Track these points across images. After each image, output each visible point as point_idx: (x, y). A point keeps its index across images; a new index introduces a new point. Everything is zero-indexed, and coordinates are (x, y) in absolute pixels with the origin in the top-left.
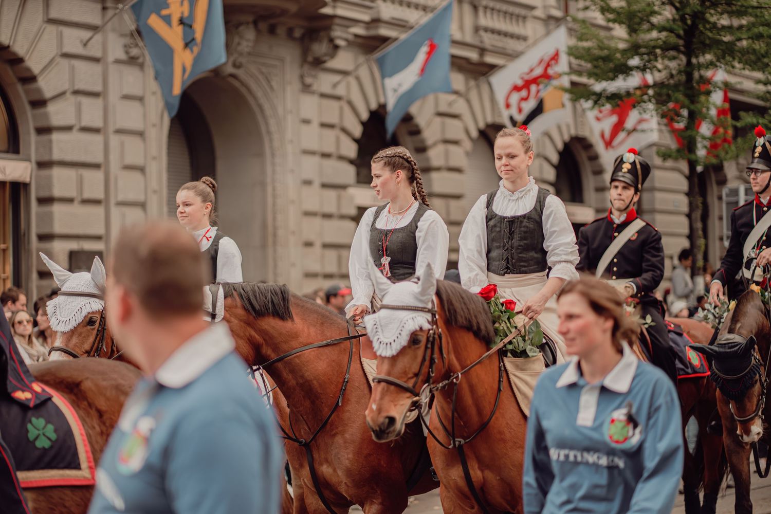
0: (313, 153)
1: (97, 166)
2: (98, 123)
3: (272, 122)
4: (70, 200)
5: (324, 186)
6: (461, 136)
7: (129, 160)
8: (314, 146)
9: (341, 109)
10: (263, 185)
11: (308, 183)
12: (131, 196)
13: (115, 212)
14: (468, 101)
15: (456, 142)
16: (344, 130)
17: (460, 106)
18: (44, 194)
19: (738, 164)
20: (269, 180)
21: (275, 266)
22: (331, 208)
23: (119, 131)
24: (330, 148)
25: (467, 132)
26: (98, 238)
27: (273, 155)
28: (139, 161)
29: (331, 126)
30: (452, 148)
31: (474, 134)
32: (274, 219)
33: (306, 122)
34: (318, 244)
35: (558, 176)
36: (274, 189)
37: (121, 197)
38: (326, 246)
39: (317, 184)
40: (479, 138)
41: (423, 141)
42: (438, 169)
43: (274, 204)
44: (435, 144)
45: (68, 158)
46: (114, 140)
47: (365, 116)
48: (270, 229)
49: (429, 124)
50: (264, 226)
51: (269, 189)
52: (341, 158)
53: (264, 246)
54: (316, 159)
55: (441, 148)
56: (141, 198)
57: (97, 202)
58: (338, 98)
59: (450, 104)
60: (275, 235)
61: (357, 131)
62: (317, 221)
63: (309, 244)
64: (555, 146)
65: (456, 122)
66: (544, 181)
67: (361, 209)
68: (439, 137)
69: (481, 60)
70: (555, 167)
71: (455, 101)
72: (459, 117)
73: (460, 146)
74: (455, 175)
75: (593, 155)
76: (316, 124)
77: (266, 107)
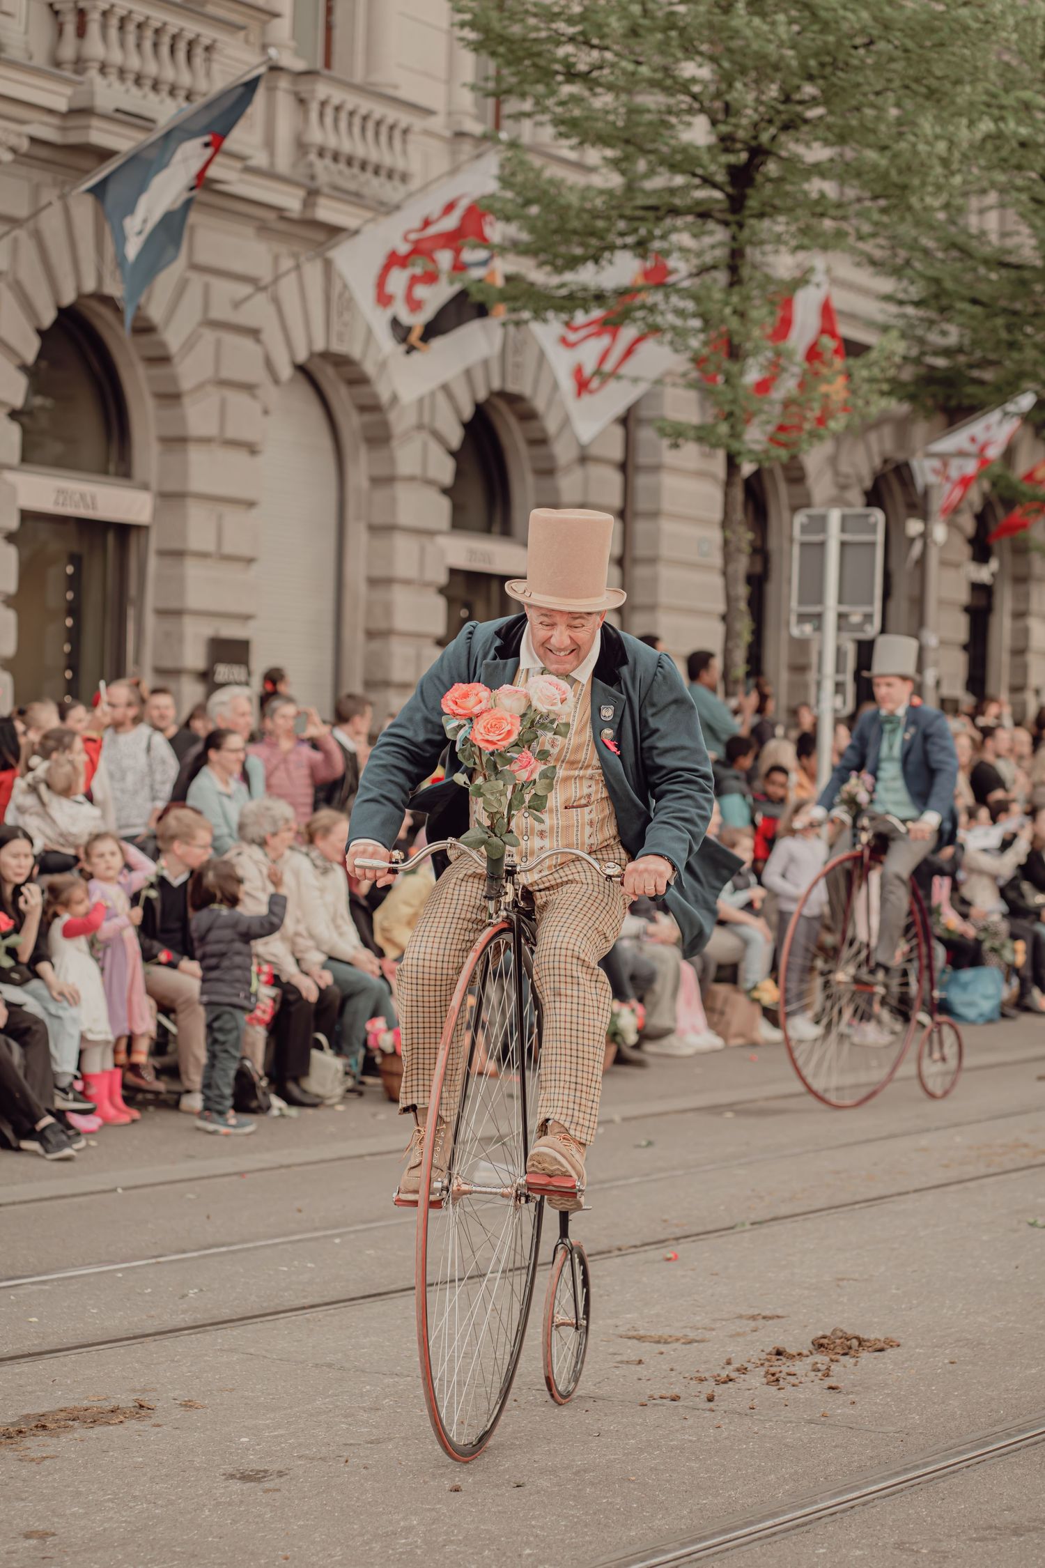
6: (257, 374)
14: (276, 301)
15: (248, 388)
17: (258, 311)
19: (836, 473)
25: (269, 364)
30: (237, 399)
31: (286, 371)
35: (459, 473)
40: (292, 380)
41: (174, 379)
42: (204, 441)
44: (200, 386)
47: (48, 317)
49: (190, 344)
55: (214, 396)
59: (237, 305)
61: (30, 349)
64: (457, 411)
65: (247, 343)
66: (429, 482)
67: (27, 516)
68: (208, 372)
69: (308, 215)
70: (453, 454)
71: (248, 298)
72: (254, 333)
73: (254, 396)
74: (239, 458)
75: (538, 435)
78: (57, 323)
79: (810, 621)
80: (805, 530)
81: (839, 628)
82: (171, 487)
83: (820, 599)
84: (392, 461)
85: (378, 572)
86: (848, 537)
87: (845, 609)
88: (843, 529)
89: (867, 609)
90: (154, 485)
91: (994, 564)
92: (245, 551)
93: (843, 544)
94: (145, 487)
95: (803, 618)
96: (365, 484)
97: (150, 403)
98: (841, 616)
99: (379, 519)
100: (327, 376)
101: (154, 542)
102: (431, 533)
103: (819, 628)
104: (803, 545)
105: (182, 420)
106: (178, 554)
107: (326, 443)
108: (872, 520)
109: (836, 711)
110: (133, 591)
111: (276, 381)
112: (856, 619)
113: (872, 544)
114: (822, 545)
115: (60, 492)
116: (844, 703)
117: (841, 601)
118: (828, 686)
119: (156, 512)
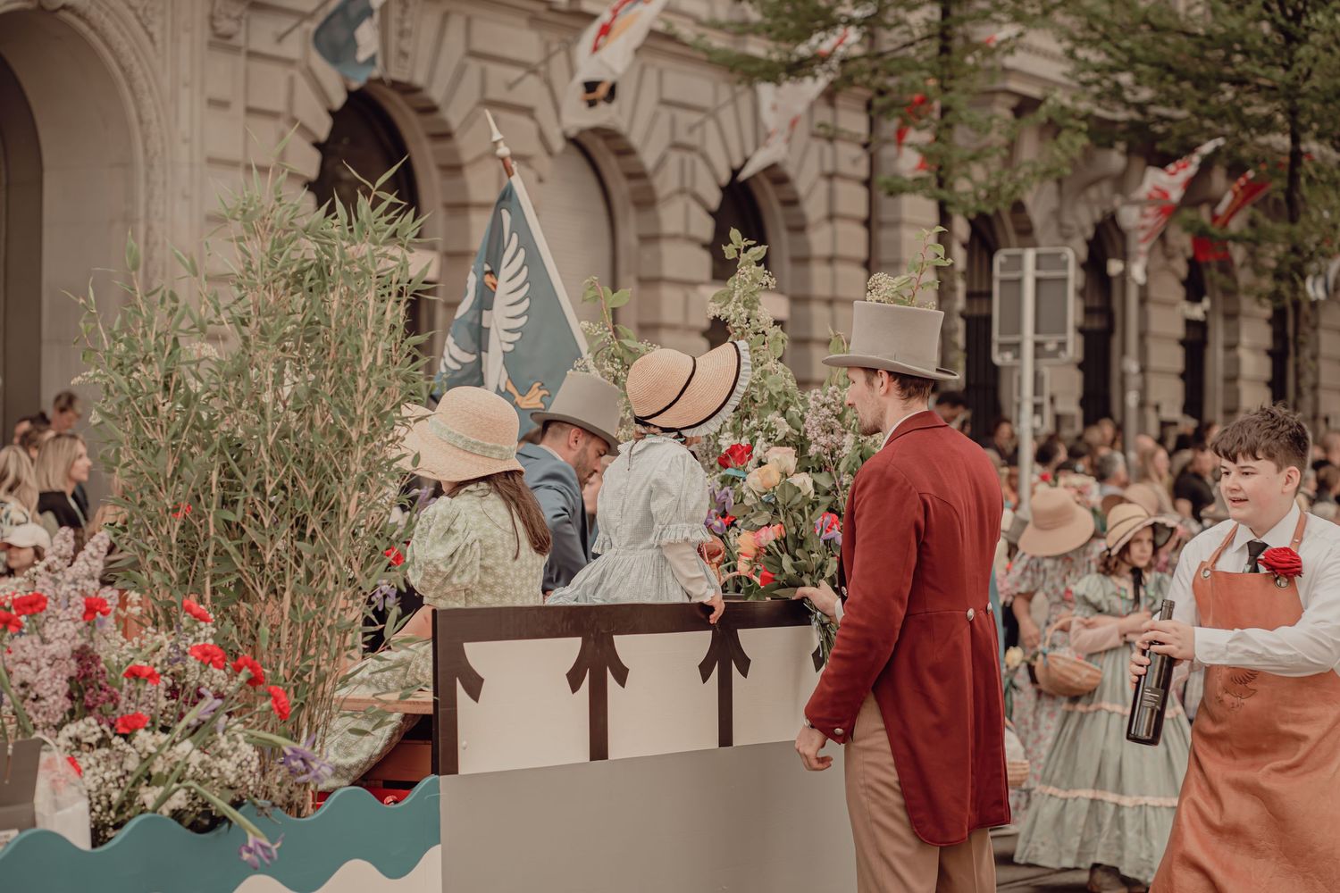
0: (231, 164)
3: (148, 101)
6: (533, 147)
8: (236, 154)
9: (291, 80)
10: (129, 220)
11: (216, 220)
14: (549, 83)
15: (524, 159)
16: (297, 124)
17: (531, 91)
20: (142, 213)
24: (263, 156)
25: (542, 137)
27: (150, 166)
29: (272, 115)
31: (558, 144)
33: (219, 104)
35: (719, 230)
36: (149, 229)
40: (564, 152)
41: (455, 153)
42: (485, 206)
43: (149, 258)
44: (479, 159)
47: (339, 100)
49: (469, 121)
52: (290, 176)
54: (238, 176)
55: (491, 167)
58: (289, 62)
59: (511, 86)
61: (323, 128)
64: (716, 176)
65: (523, 121)
66: (691, 239)
68: (487, 146)
69: (574, 7)
70: (712, 214)
71: (520, 80)
72: (528, 111)
73: (529, 166)
75: (789, 197)
76: (238, 108)
77: (138, 72)
78: (347, 104)
79: (1010, 350)
80: (1003, 267)
81: (1036, 356)
82: (455, 247)
83: (1017, 329)
84: (657, 221)
85: (648, 319)
86: (1042, 274)
87: (1041, 338)
88: (1038, 267)
89: (1060, 338)
90: (441, 247)
91: (1206, 303)
93: (1038, 281)
94: (433, 247)
95: (1004, 347)
96: (634, 241)
97: (436, 175)
98: (1038, 345)
99: (647, 272)
100: (598, 147)
101: (441, 295)
102: (693, 284)
103: (1018, 356)
104: (1003, 282)
105: (464, 188)
107: (600, 207)
108: (1064, 258)
109: (1035, 430)
111: (550, 153)
112: (1051, 347)
113: (1064, 280)
114: (1019, 282)
116: (1042, 422)
117: (1037, 331)
118: (1027, 408)
119: (442, 270)
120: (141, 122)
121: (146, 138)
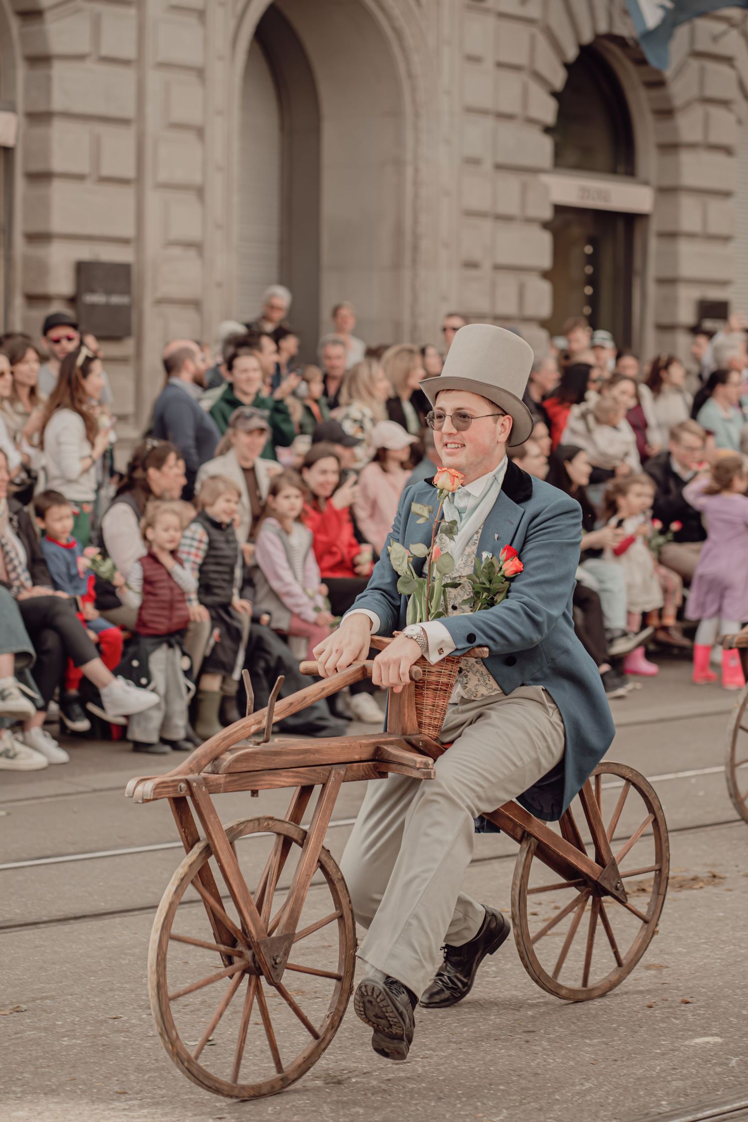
0: (484, 112)
1: (124, 122)
2: (130, 52)
3: (416, 58)
4: (80, 177)
5: (499, 167)
6: (733, 93)
7: (179, 114)
8: (487, 102)
9: (533, 38)
10: (398, 163)
11: (473, 162)
12: (179, 175)
13: (153, 200)
15: (724, 103)
16: (538, 76)
17: (732, 44)
18: (37, 167)
20: (409, 156)
21: (415, 300)
22: (511, 207)
23: (164, 65)
24: (511, 105)
25: (741, 82)
26: (125, 241)
27: (417, 115)
28: (194, 116)
29: (517, 68)
30: (717, 113)
32: (416, 222)
33: (474, 59)
34: (487, 265)
36: (416, 170)
37: (163, 176)
38: (498, 268)
39: (488, 166)
41: (668, 99)
42: (693, 146)
43: (416, 196)
44: (688, 104)
45: (79, 107)
46: (154, 79)
47: (572, 53)
48: (408, 238)
49: (679, 71)
50: (399, 232)
51: (409, 171)
52: (531, 121)
53: (397, 266)
54: (489, 122)
55: (698, 111)
56: (197, 179)
57: (123, 181)
58: (530, 21)
59: (715, 39)
60: (415, 248)
61: (558, 79)
62: (487, 225)
63: (472, 265)
65: (724, 69)
67: (559, 209)
68: (694, 92)
71: (724, 34)
72: (728, 60)
73: (730, 110)
74: (719, 158)
76: (489, 64)
77: (407, 32)
78: (579, 59)
82: (667, 182)
90: (654, 181)
92: (723, 230)
94: (646, 183)
97: (649, 118)
101: (654, 226)
105: (676, 130)
106: (671, 236)
110: (637, 263)
115: (584, 190)
119: (656, 204)
120: (410, 76)
121: (414, 90)
